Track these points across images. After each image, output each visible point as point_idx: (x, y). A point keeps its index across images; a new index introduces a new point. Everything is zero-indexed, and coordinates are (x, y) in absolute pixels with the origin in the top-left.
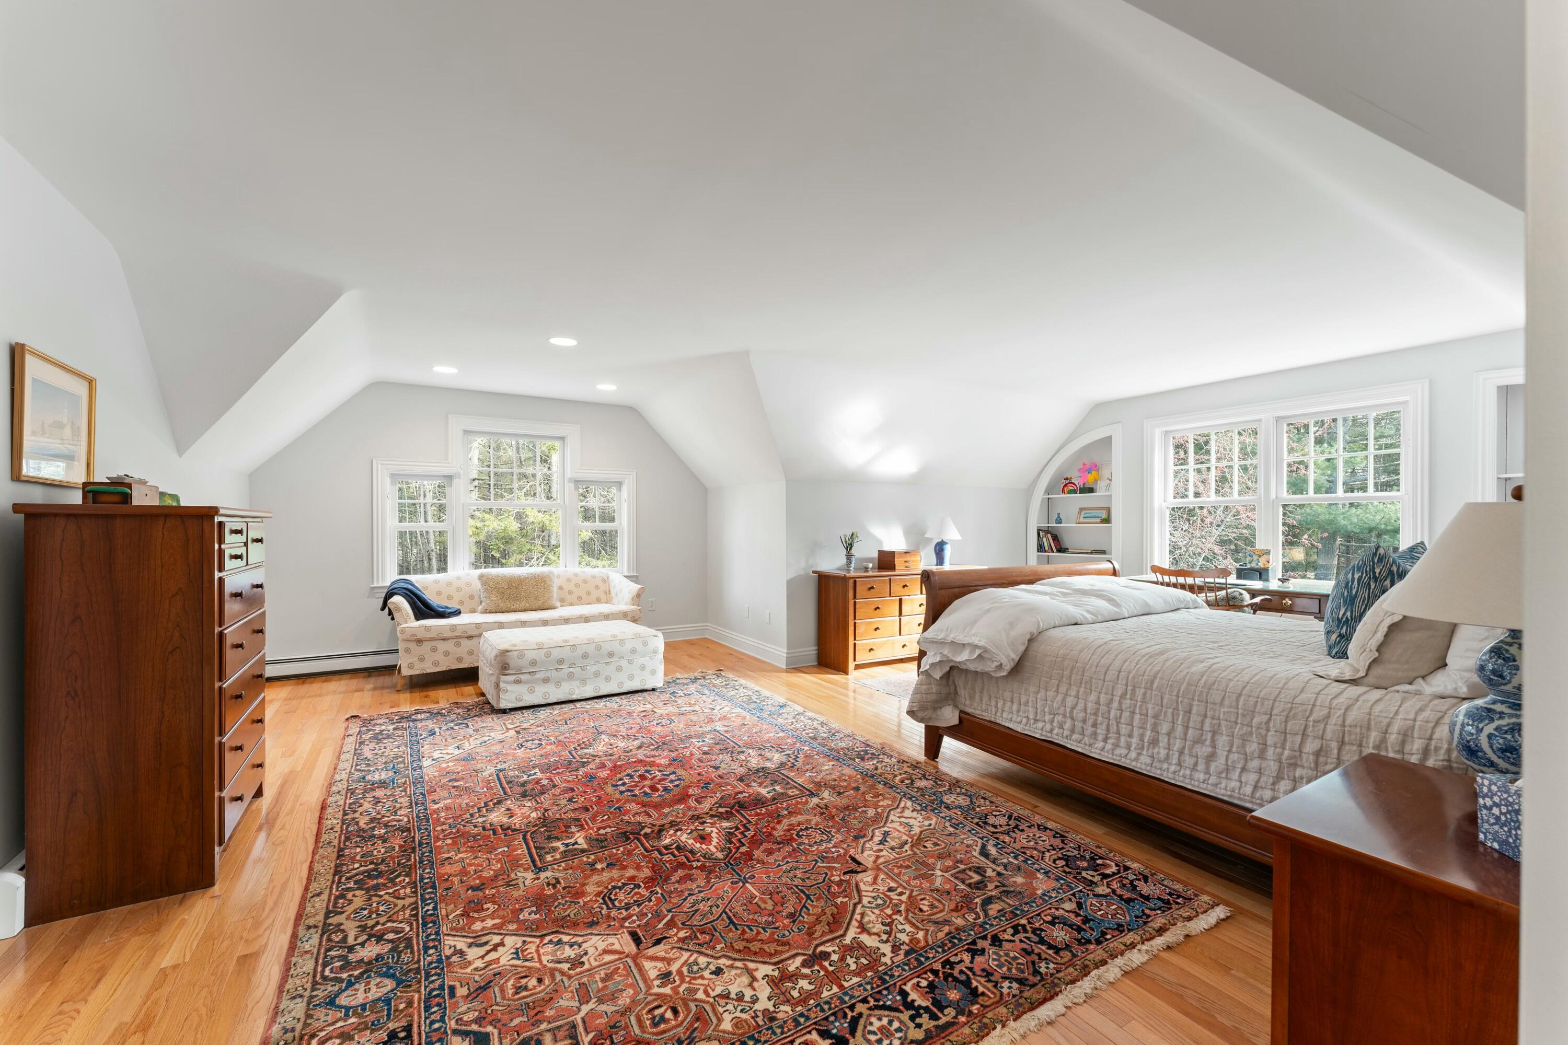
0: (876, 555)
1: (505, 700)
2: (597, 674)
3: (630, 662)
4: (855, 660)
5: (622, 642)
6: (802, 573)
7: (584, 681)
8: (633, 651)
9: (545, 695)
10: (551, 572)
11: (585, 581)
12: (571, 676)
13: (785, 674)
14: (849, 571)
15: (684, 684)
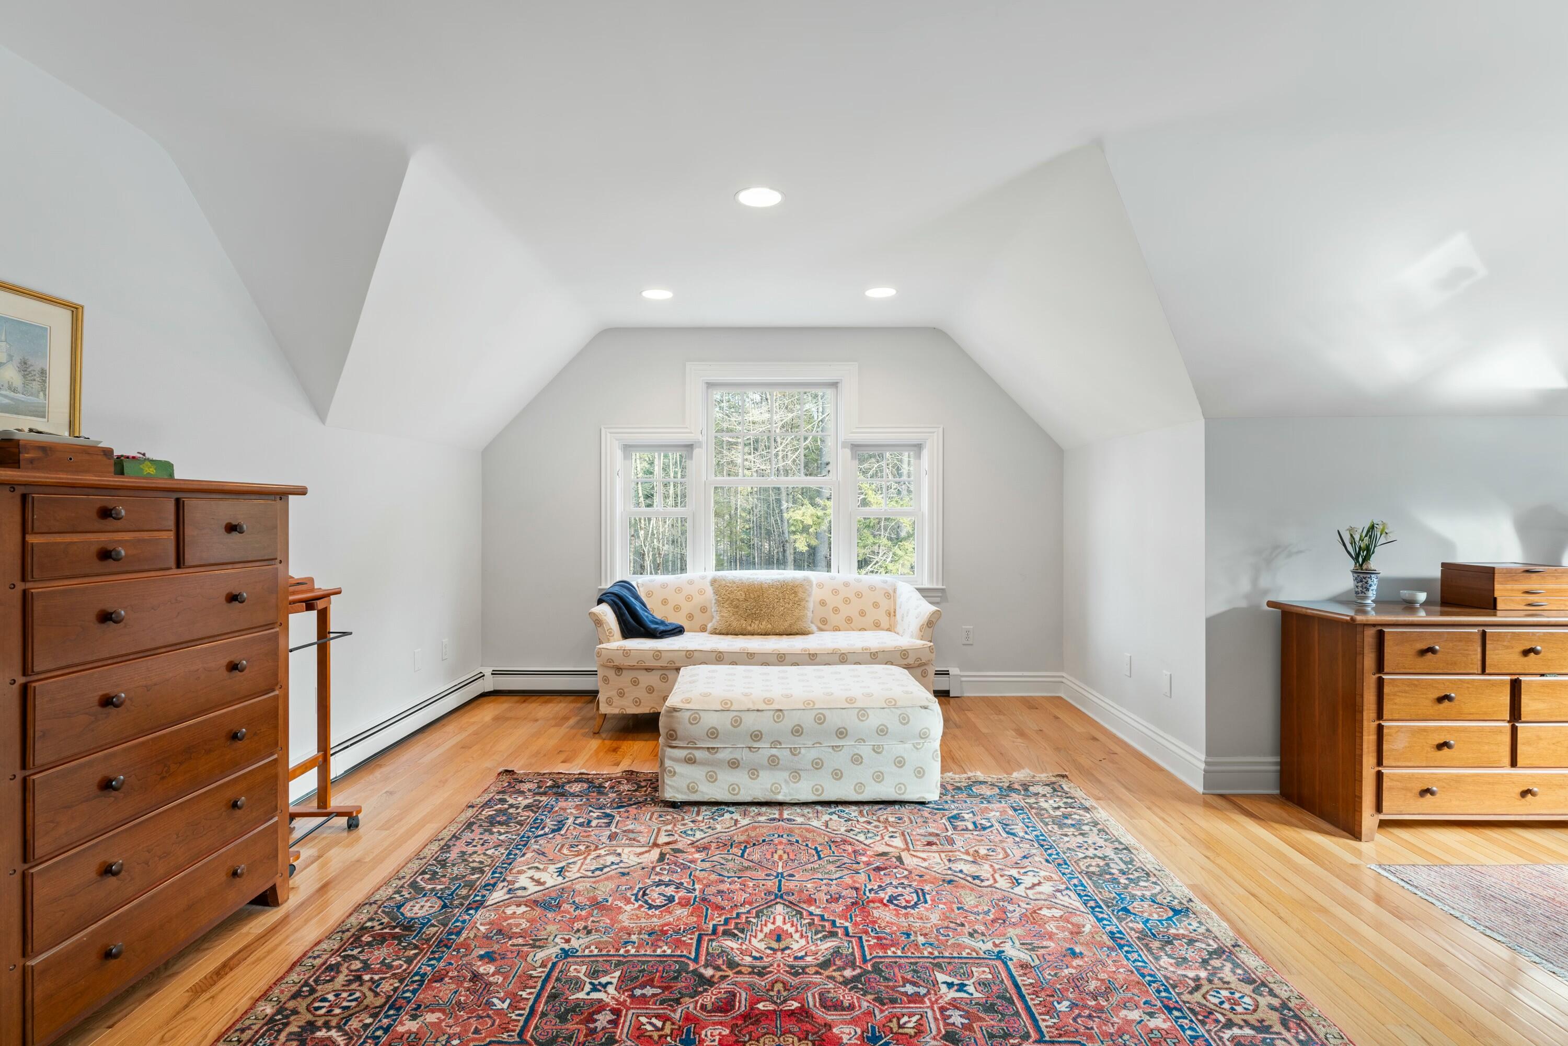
0: (1436, 573)
1: (671, 787)
2: (817, 765)
3: (877, 750)
4: (1379, 808)
5: (863, 713)
6: (1243, 604)
7: (796, 774)
8: (882, 731)
9: (733, 787)
10: (807, 580)
11: (859, 595)
12: (774, 763)
13: (1201, 810)
14: (1361, 610)
15: (984, 798)
